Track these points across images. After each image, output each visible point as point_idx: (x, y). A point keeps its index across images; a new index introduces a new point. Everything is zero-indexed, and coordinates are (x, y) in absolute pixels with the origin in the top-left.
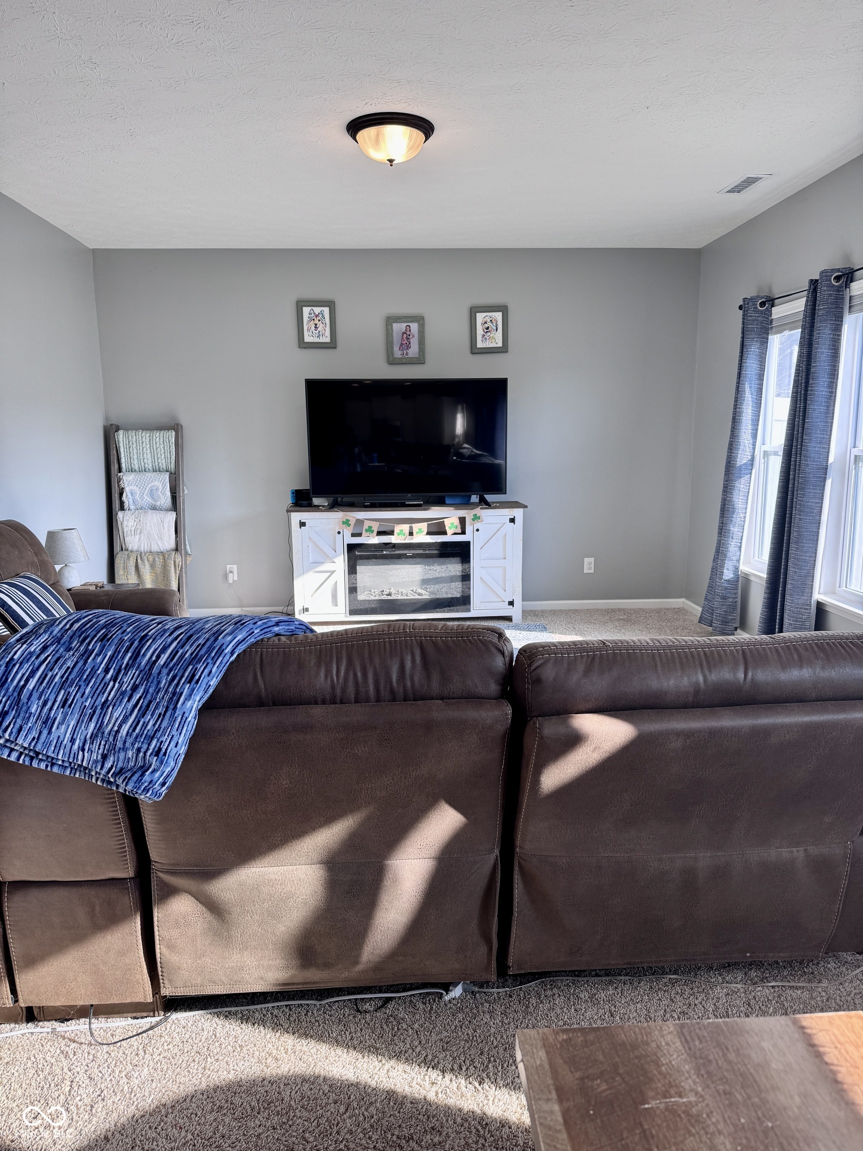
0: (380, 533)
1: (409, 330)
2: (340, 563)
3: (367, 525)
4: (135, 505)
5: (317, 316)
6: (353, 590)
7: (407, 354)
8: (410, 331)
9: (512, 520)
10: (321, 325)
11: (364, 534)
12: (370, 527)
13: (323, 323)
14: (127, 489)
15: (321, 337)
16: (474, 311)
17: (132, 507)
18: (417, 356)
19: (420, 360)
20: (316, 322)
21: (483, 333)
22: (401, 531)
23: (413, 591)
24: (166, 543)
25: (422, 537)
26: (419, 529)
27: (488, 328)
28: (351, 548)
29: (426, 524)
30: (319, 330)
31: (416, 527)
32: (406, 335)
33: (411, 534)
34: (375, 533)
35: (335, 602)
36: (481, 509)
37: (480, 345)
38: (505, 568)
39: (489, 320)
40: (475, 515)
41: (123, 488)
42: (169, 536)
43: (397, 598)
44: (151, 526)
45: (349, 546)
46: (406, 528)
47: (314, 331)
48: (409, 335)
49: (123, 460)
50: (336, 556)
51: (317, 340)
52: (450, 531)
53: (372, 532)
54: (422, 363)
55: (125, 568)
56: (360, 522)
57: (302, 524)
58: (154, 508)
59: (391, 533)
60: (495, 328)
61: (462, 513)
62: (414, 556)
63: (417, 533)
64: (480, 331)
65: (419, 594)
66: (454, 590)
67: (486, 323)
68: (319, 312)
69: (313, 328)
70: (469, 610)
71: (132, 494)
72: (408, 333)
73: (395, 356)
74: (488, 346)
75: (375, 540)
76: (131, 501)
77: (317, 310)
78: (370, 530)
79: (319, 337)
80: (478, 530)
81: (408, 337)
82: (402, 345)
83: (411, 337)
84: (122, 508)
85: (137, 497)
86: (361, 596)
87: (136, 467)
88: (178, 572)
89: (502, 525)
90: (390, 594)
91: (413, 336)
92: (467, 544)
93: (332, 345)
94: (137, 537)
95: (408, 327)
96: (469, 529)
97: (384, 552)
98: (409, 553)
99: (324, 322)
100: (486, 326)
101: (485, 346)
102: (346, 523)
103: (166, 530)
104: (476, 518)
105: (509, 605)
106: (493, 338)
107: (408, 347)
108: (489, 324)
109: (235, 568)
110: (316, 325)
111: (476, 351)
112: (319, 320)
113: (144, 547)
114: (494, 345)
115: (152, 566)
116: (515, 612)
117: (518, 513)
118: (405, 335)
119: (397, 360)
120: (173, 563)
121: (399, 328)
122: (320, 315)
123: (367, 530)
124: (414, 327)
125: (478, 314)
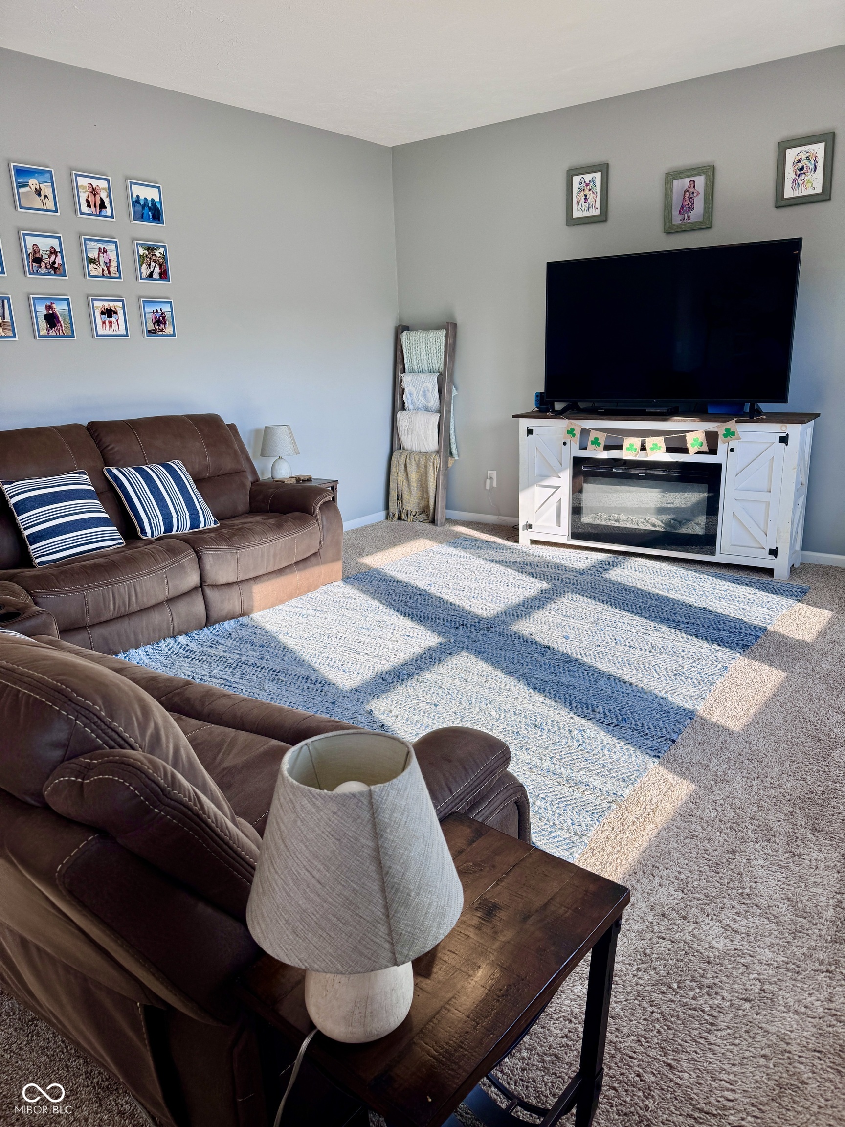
0: (607, 448)
1: (693, 185)
2: (565, 479)
3: (593, 435)
4: (413, 406)
5: (587, 185)
6: (576, 510)
7: (689, 218)
8: (694, 187)
9: (784, 440)
10: (592, 195)
11: (589, 446)
12: (597, 439)
13: (593, 193)
14: (406, 390)
15: (590, 210)
16: (783, 147)
17: (411, 408)
18: (701, 219)
19: (706, 224)
20: (587, 192)
21: (794, 176)
22: (632, 445)
23: (645, 519)
24: (431, 445)
25: (658, 453)
26: (653, 444)
27: (802, 169)
28: (578, 462)
29: (662, 438)
30: (589, 201)
31: (650, 442)
32: (689, 194)
33: (643, 448)
34: (602, 446)
35: (558, 523)
36: (736, 421)
37: (789, 193)
38: (768, 504)
39: (804, 157)
40: (728, 430)
41: (404, 389)
42: (433, 438)
43: (625, 526)
44: (419, 427)
45: (575, 458)
46: (637, 441)
47: (584, 204)
48: (693, 193)
49: (406, 361)
50: (561, 470)
51: (586, 214)
52: (692, 449)
53: (599, 444)
54: (707, 228)
55: (397, 465)
56: (585, 432)
57: (530, 432)
58: (427, 410)
59: (620, 447)
60: (812, 167)
61: (711, 426)
62: (648, 478)
63: (652, 449)
64: (790, 173)
65: (654, 526)
66: (697, 527)
67: (799, 161)
68: (590, 179)
69: (583, 200)
70: (713, 553)
71: (410, 394)
72: (691, 190)
73: (674, 223)
74: (800, 194)
75: (605, 455)
76: (410, 402)
77: (588, 177)
78: (596, 442)
79: (588, 210)
80: (732, 450)
81: (692, 196)
82: (683, 206)
83: (695, 194)
84: (403, 408)
85: (414, 398)
86: (586, 519)
87: (415, 368)
88: (436, 473)
89: (768, 445)
90: (617, 521)
91: (698, 194)
92: (719, 466)
93: (603, 218)
94: (410, 436)
95: (692, 182)
96: (722, 447)
97: (614, 470)
98: (642, 473)
99: (595, 191)
100: (800, 165)
101: (796, 195)
102: (571, 432)
103: (430, 431)
104: (729, 434)
105: (770, 554)
106: (809, 182)
107: (691, 209)
108: (805, 162)
109: (494, 474)
110: (586, 196)
111: (783, 203)
112: (590, 190)
113: (415, 448)
114: (810, 192)
115: (418, 465)
116: (781, 566)
117: (794, 430)
118: (687, 193)
119: (675, 227)
120: (432, 464)
121: (680, 184)
122: (591, 184)
123: (593, 443)
124: (700, 181)
125: (788, 151)
